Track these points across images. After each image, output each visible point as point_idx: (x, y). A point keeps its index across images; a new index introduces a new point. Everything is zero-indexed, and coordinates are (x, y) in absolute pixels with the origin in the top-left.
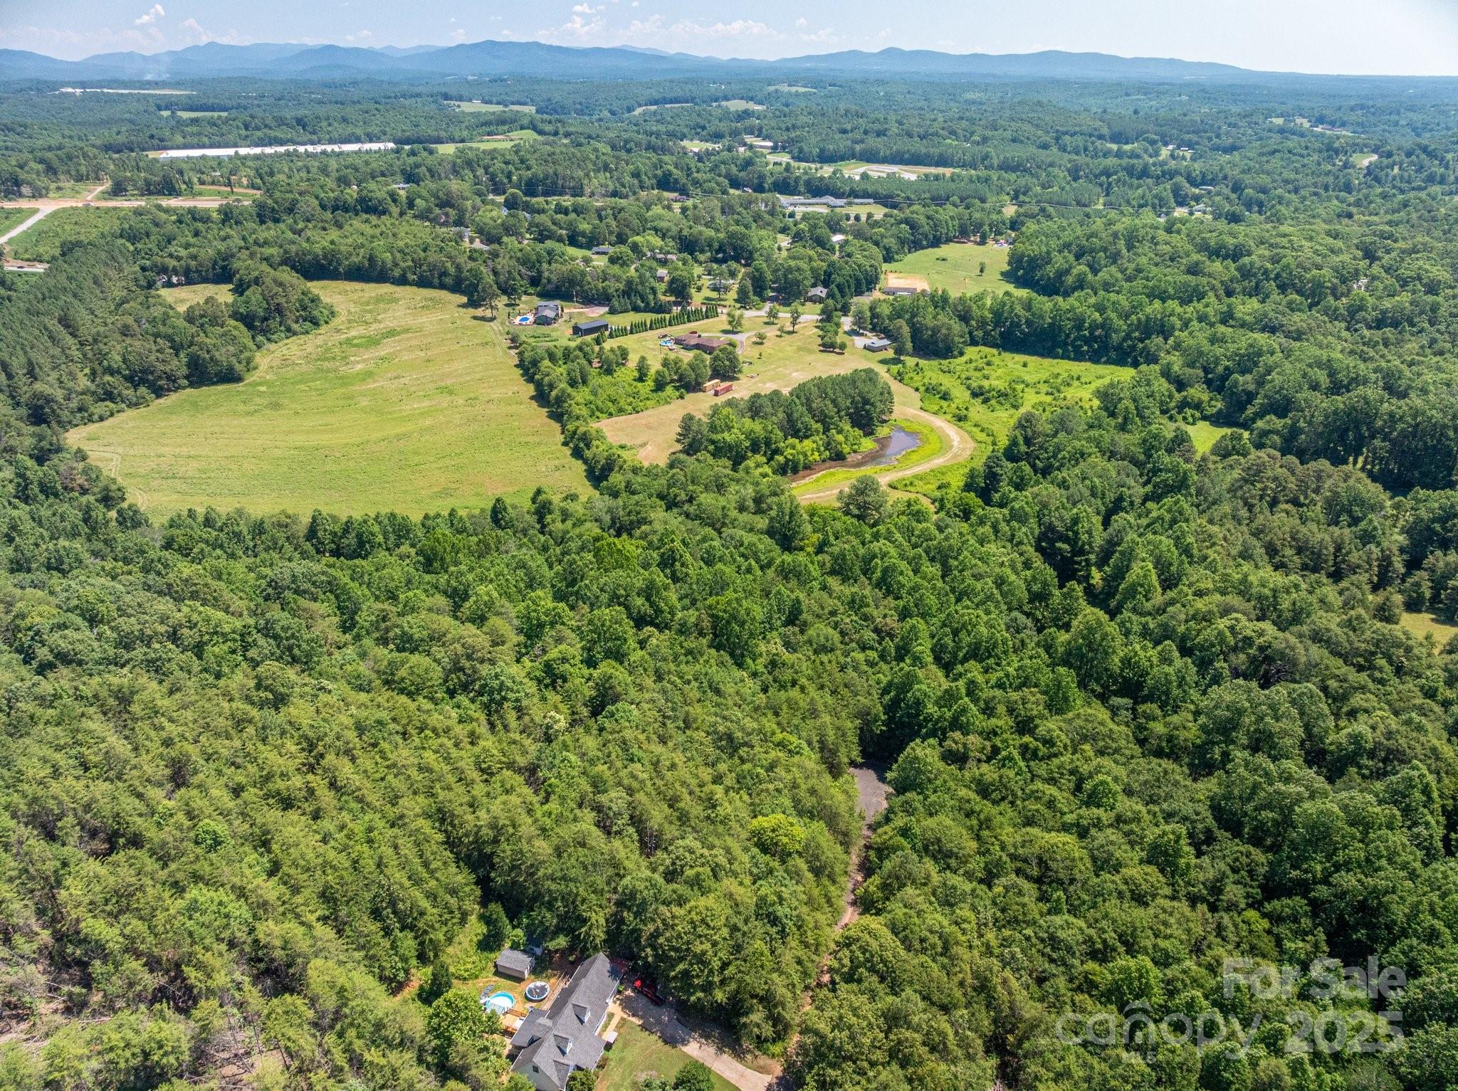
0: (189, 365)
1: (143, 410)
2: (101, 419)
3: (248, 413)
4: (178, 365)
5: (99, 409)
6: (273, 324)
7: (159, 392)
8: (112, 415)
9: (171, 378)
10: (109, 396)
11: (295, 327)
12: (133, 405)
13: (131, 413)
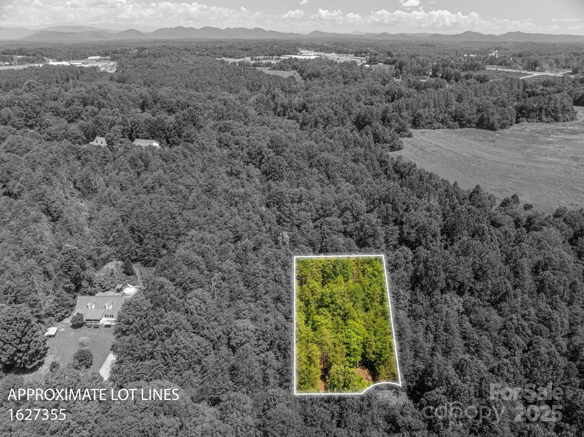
0: (480, 119)
1: (451, 130)
2: (434, 129)
3: (479, 141)
4: (476, 118)
5: (436, 125)
6: (532, 114)
7: (462, 126)
8: (439, 128)
9: (469, 122)
10: (442, 122)
11: (544, 118)
12: (449, 127)
13: (446, 130)
